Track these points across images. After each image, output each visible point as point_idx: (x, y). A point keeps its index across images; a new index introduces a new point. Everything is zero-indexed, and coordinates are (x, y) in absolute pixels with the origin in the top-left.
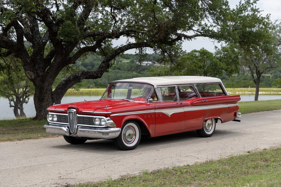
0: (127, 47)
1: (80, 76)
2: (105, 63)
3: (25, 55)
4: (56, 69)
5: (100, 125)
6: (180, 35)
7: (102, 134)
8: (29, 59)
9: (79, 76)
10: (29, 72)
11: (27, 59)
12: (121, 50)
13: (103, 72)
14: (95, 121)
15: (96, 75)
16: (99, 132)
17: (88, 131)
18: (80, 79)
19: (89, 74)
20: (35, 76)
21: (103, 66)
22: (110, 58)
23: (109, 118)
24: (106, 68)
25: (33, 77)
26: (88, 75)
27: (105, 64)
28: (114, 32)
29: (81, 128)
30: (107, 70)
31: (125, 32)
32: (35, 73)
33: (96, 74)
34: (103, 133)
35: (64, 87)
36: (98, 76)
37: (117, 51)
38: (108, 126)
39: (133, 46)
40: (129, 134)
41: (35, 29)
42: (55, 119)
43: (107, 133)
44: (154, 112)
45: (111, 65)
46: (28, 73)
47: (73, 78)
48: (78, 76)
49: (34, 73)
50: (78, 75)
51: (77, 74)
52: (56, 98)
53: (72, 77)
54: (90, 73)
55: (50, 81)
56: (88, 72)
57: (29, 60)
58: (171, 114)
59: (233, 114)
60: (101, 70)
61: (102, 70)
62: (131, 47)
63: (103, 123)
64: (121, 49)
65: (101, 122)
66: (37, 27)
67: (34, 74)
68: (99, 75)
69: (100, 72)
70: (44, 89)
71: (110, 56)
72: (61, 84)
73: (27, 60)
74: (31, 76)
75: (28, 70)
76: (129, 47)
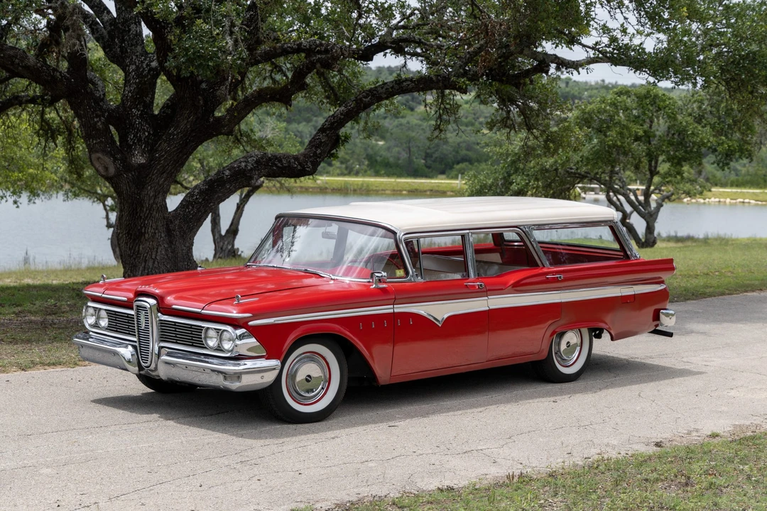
0: (392, 88)
1: (251, 169)
2: (328, 132)
3: (90, 108)
4: (178, 149)
5: (219, 349)
6: (544, 59)
7: (221, 377)
8: (100, 120)
9: (249, 168)
10: (99, 155)
11: (96, 120)
12: (373, 95)
13: (319, 158)
14: (206, 338)
15: (299, 167)
16: (213, 371)
17: (187, 366)
18: (251, 177)
19: (279, 165)
20: (117, 169)
21: (321, 142)
22: (342, 117)
23: (243, 330)
24: (329, 148)
25: (112, 170)
26: (276, 165)
27: (327, 135)
28: (336, 51)
29: (169, 354)
30: (332, 152)
31: (389, 45)
32: (118, 160)
33: (300, 164)
34: (225, 375)
35: (203, 200)
36: (304, 168)
37: (361, 99)
38: (239, 355)
39: (408, 85)
40: (309, 376)
41: (130, 30)
42: (104, 323)
43: (238, 376)
44: (391, 311)
45: (343, 138)
46: (99, 158)
47: (231, 175)
48: (245, 170)
49: (115, 159)
50: (246, 166)
51: (243, 164)
52: (180, 232)
53: (227, 173)
54: (280, 161)
55: (160, 183)
56: (277, 158)
57: (99, 124)
58: (446, 316)
59: (649, 311)
60: (315, 153)
61: (319, 151)
62: (402, 87)
63: (227, 346)
64: (375, 92)
65: (221, 340)
66: (135, 24)
67: (114, 162)
68: (309, 168)
69: (311, 157)
70: (142, 206)
71: (341, 114)
72: (197, 191)
73: (96, 123)
74: (106, 169)
75: (97, 152)
76: (396, 87)
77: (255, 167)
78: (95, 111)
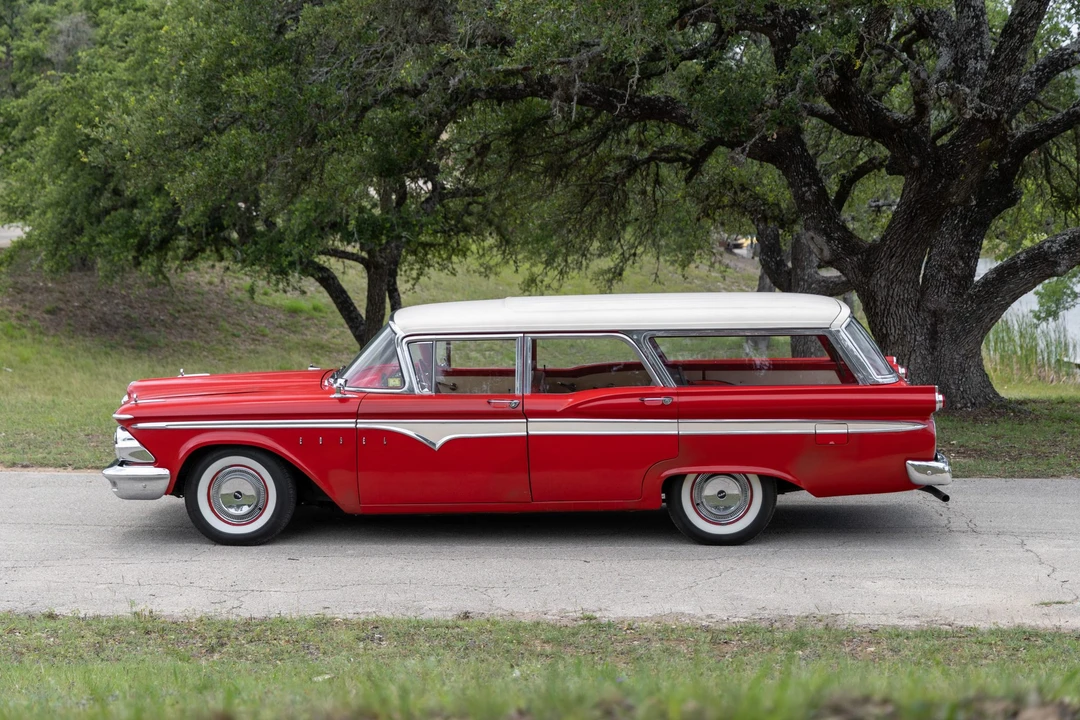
1: (1057, 252)
3: (798, 175)
8: (810, 189)
9: (1054, 250)
10: (812, 234)
11: (803, 189)
18: (1056, 264)
20: (833, 251)
25: (827, 254)
32: (834, 239)
35: (987, 292)
40: (238, 492)
46: (812, 238)
47: (1027, 260)
48: (1046, 253)
49: (830, 239)
50: (1049, 247)
52: (951, 335)
53: (1023, 256)
57: (807, 194)
58: (443, 440)
67: (828, 242)
73: (804, 193)
74: (822, 251)
75: (809, 230)
77: (1063, 249)
78: (804, 178)
